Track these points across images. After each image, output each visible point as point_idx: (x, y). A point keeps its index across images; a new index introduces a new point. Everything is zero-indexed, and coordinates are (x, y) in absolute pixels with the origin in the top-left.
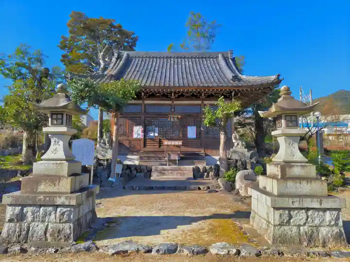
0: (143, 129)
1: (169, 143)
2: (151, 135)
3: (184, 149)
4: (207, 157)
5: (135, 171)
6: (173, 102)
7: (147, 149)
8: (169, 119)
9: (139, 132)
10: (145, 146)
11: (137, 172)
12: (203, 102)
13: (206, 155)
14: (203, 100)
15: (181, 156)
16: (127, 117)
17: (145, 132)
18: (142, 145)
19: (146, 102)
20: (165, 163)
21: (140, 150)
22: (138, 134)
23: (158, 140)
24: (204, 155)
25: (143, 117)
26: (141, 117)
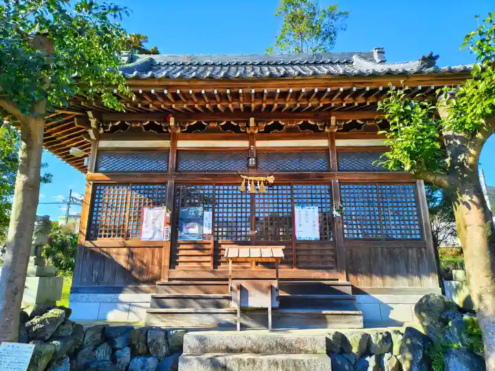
0: (168, 215)
1: (244, 252)
2: (191, 231)
3: (287, 272)
4: (360, 298)
5: (127, 351)
6: (252, 143)
7: (178, 273)
8: (242, 188)
9: (157, 226)
10: (173, 263)
11: (134, 354)
12: (332, 143)
13: (357, 291)
14: (332, 137)
15: (282, 294)
16: (127, 184)
17: (176, 223)
18: (166, 262)
19: (182, 144)
20: (229, 319)
21: (159, 278)
22: (156, 230)
23: (211, 246)
24: (348, 290)
25: (171, 182)
26: (164, 184)
